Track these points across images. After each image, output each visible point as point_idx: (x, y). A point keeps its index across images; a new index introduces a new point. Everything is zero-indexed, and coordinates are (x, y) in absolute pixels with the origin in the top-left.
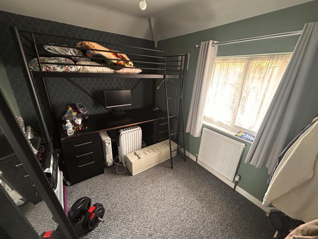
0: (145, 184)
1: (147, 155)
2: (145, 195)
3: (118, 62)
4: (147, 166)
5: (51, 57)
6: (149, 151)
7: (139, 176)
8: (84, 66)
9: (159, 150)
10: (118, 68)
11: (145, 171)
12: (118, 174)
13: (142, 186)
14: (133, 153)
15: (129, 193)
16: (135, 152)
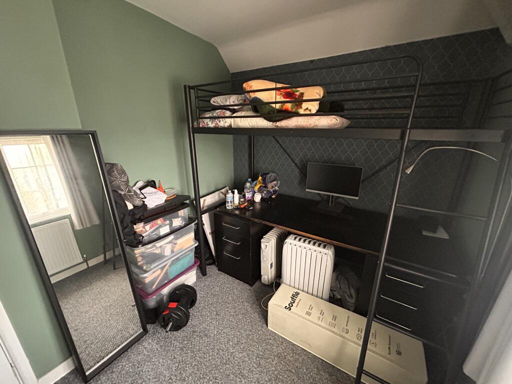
0: (262, 362)
1: (307, 317)
2: (236, 376)
3: (282, 106)
4: (301, 341)
5: (216, 110)
6: (322, 313)
7: (275, 339)
8: (235, 119)
9: (346, 336)
10: (278, 118)
11: (294, 345)
12: (260, 305)
13: (254, 358)
14: (293, 291)
15: (231, 343)
16: (299, 291)
